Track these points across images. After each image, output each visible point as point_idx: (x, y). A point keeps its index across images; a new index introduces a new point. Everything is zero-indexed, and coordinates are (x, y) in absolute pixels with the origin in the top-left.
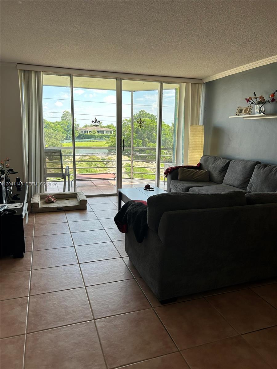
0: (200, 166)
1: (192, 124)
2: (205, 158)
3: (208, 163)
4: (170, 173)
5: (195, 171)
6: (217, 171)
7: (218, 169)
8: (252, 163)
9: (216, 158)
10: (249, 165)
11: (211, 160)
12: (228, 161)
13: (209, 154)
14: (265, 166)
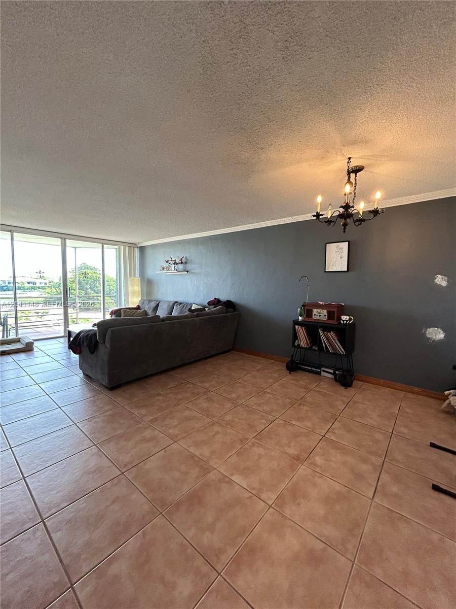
0: (138, 308)
1: (131, 276)
2: (142, 302)
3: (144, 305)
4: (114, 314)
5: (135, 311)
6: (151, 310)
7: (152, 308)
8: (173, 302)
9: (150, 301)
10: (171, 304)
11: (147, 302)
12: (158, 303)
13: (145, 298)
14: (181, 304)
